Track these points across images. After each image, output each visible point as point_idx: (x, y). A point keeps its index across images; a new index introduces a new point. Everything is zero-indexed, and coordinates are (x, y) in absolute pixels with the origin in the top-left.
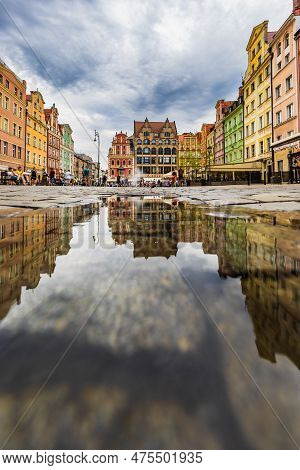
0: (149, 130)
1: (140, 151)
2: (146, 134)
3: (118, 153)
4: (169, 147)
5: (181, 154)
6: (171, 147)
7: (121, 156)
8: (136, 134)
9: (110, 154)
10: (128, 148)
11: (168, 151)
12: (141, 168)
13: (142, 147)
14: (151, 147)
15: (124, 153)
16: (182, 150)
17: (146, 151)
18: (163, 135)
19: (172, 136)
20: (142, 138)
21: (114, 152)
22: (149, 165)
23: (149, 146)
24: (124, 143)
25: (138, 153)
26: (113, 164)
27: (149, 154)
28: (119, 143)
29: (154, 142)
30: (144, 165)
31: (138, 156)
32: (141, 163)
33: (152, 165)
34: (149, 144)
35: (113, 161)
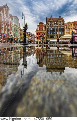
0: (52, 20)
1: (49, 29)
2: (51, 22)
3: (40, 30)
4: (61, 27)
5: (66, 30)
6: (62, 27)
7: (41, 31)
8: (47, 23)
9: (37, 30)
10: (44, 28)
11: (60, 29)
13: (50, 27)
14: (53, 27)
15: (42, 30)
16: (67, 28)
17: (51, 29)
18: (58, 23)
19: (62, 23)
20: (49, 24)
21: (38, 30)
22: (53, 35)
23: (52, 27)
24: (42, 26)
25: (48, 30)
26: (38, 34)
27: (52, 30)
28: (40, 26)
29: (54, 25)
30: (50, 35)
31: (48, 31)
32: (49, 34)
33: (54, 35)
34: (52, 26)
35: (38, 33)
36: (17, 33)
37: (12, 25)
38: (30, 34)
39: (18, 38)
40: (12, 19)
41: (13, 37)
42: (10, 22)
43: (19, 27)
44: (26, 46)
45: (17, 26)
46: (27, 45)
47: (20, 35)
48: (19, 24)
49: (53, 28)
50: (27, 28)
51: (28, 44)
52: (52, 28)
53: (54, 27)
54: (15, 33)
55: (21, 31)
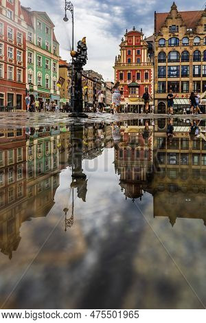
0: (177, 22)
1: (163, 57)
2: (173, 30)
3: (129, 61)
7: (134, 66)
8: (158, 32)
9: (117, 64)
10: (144, 53)
12: (164, 83)
13: (167, 50)
14: (180, 49)
15: (138, 61)
17: (174, 56)
18: (201, 30)
20: (166, 37)
21: (124, 60)
22: (178, 79)
23: (178, 49)
24: (138, 45)
25: (160, 61)
26: (121, 79)
27: (177, 61)
28: (130, 45)
29: (185, 41)
30: (169, 79)
31: (160, 64)
32: (164, 76)
33: (183, 79)
34: (177, 44)
35: (121, 75)
36: (47, 76)
37: (32, 47)
38: (94, 76)
39: (52, 91)
40: (30, 24)
41: (35, 88)
42: (24, 34)
43: (55, 54)
44: (84, 121)
45: (47, 50)
46: (87, 117)
47: (59, 82)
48: (55, 40)
49: (180, 51)
50: (86, 57)
51: (90, 115)
52: (175, 54)
53: (183, 49)
54: (40, 74)
55: (60, 67)
